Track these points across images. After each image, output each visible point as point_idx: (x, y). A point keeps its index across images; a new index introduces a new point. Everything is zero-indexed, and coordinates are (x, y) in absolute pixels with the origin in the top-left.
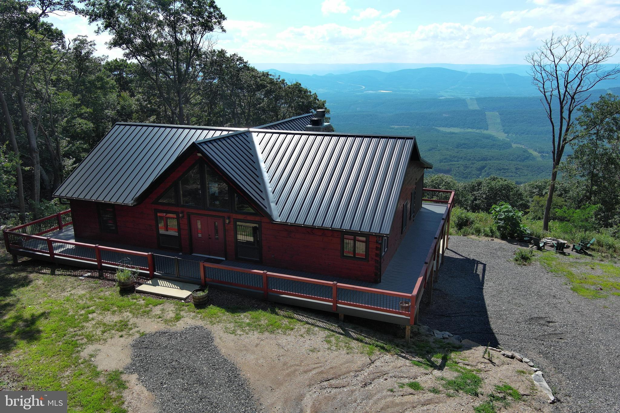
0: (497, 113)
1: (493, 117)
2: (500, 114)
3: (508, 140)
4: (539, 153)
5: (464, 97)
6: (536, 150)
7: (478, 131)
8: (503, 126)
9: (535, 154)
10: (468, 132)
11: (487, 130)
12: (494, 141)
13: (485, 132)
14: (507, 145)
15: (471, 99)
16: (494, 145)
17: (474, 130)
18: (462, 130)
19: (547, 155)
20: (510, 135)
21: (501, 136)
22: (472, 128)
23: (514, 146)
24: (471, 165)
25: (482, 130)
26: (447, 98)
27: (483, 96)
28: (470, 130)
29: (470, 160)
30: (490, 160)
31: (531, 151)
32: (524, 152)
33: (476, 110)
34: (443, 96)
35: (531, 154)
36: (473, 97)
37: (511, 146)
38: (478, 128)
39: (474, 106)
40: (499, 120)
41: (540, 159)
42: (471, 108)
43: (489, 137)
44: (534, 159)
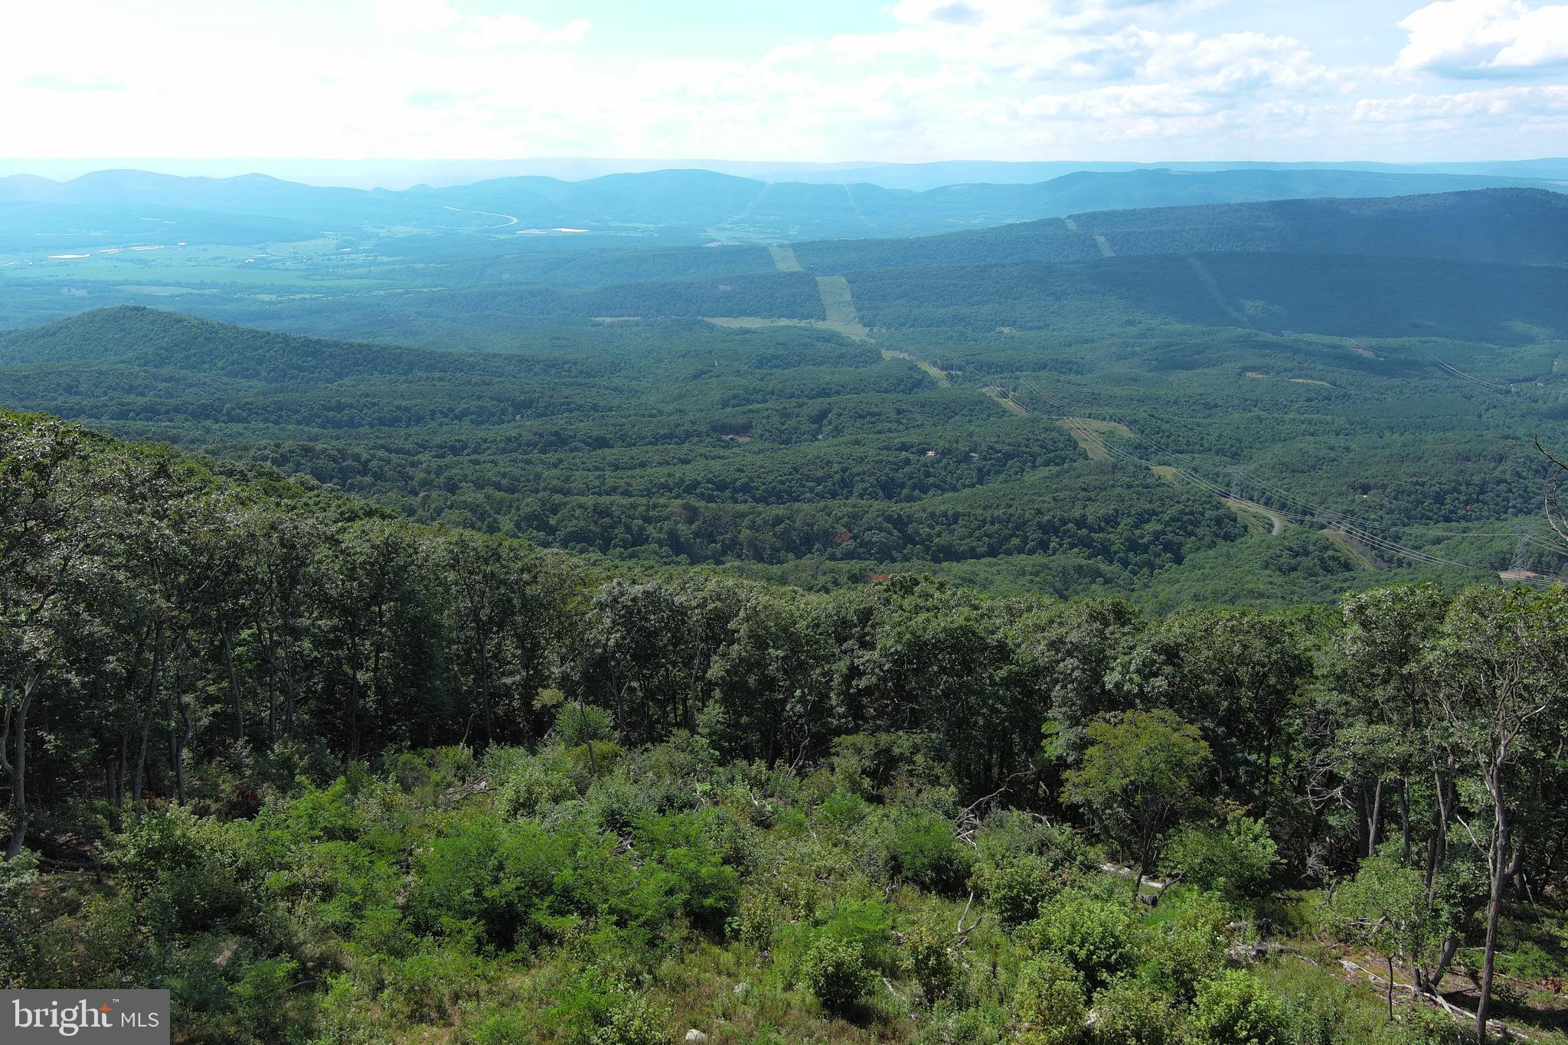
0: (843, 279)
1: (834, 288)
2: (849, 282)
3: (873, 341)
4: (942, 369)
5: (764, 242)
6: (934, 364)
7: (803, 324)
8: (859, 310)
9: (934, 371)
10: (782, 327)
11: (824, 319)
12: (841, 345)
13: (820, 325)
14: (870, 356)
15: (780, 246)
16: (842, 356)
17: (794, 322)
18: (767, 323)
19: (960, 373)
20: (875, 330)
21: (856, 333)
22: (790, 317)
23: (887, 355)
24: (797, 411)
25: (812, 321)
26: (724, 246)
27: (806, 238)
28: (784, 322)
29: (792, 396)
30: (838, 393)
31: (925, 366)
32: (910, 369)
33: (795, 273)
34: (715, 240)
35: (926, 372)
36: (785, 242)
37: (880, 357)
38: (802, 317)
39: (789, 264)
40: (847, 296)
41: (945, 384)
42: (782, 267)
43: (829, 337)
44: (933, 384)
